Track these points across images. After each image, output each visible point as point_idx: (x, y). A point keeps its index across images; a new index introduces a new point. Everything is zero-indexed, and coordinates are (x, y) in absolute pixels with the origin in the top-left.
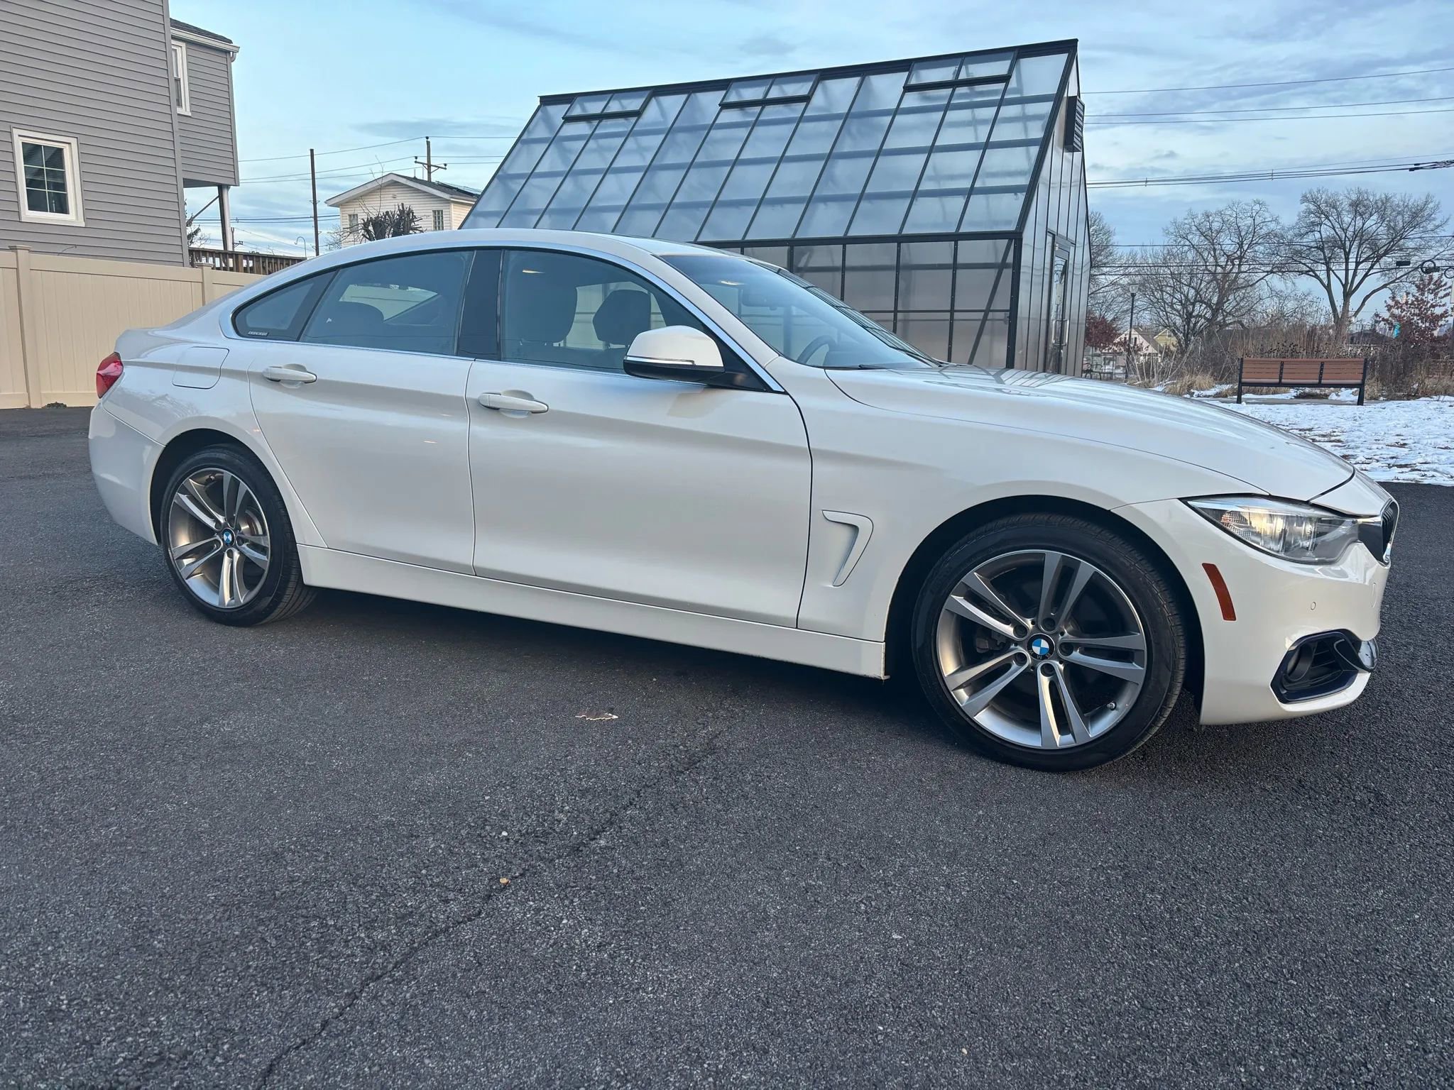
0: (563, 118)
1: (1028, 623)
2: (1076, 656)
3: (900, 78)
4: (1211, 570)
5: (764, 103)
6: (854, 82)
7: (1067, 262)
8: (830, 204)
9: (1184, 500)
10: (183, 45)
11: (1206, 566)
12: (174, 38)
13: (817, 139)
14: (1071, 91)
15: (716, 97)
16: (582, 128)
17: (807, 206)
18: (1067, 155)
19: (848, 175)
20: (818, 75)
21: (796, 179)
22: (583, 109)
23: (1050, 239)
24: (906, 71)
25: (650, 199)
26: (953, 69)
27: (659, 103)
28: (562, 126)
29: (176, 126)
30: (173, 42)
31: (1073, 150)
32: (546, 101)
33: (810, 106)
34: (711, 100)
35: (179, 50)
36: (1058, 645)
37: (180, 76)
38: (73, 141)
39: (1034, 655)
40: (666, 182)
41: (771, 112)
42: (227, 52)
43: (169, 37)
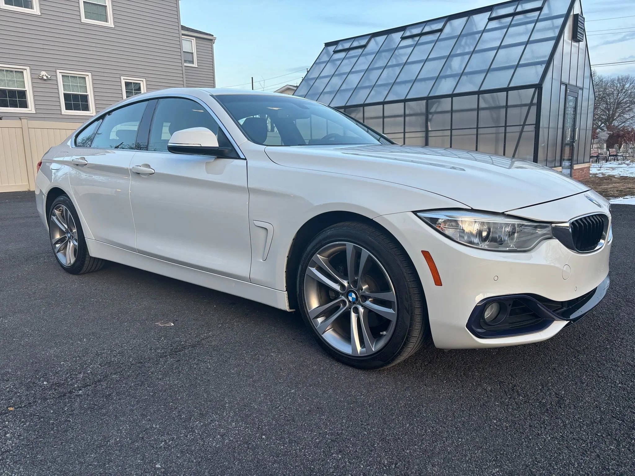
0: (333, 52)
1: (346, 283)
2: (368, 303)
3: (487, 15)
4: (426, 255)
5: (421, 35)
6: (464, 19)
7: (577, 99)
8: (448, 79)
9: (415, 212)
10: (194, 39)
11: (423, 252)
12: (183, 35)
13: (444, 49)
14: (576, 10)
15: (399, 35)
16: (342, 55)
17: (436, 81)
18: (576, 44)
19: (457, 64)
20: (448, 18)
21: (432, 69)
22: (343, 46)
23: (563, 87)
24: (490, 11)
25: (367, 84)
26: (514, 7)
27: (375, 40)
28: (333, 55)
29: (184, 71)
30: (183, 36)
31: (579, 41)
32: (327, 45)
33: (442, 34)
34: (397, 36)
35: (193, 41)
36: (360, 296)
37: (193, 52)
38: (144, 80)
39: (349, 301)
40: (374, 75)
41: (424, 39)
42: (211, 40)
43: (181, 34)
